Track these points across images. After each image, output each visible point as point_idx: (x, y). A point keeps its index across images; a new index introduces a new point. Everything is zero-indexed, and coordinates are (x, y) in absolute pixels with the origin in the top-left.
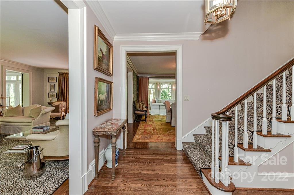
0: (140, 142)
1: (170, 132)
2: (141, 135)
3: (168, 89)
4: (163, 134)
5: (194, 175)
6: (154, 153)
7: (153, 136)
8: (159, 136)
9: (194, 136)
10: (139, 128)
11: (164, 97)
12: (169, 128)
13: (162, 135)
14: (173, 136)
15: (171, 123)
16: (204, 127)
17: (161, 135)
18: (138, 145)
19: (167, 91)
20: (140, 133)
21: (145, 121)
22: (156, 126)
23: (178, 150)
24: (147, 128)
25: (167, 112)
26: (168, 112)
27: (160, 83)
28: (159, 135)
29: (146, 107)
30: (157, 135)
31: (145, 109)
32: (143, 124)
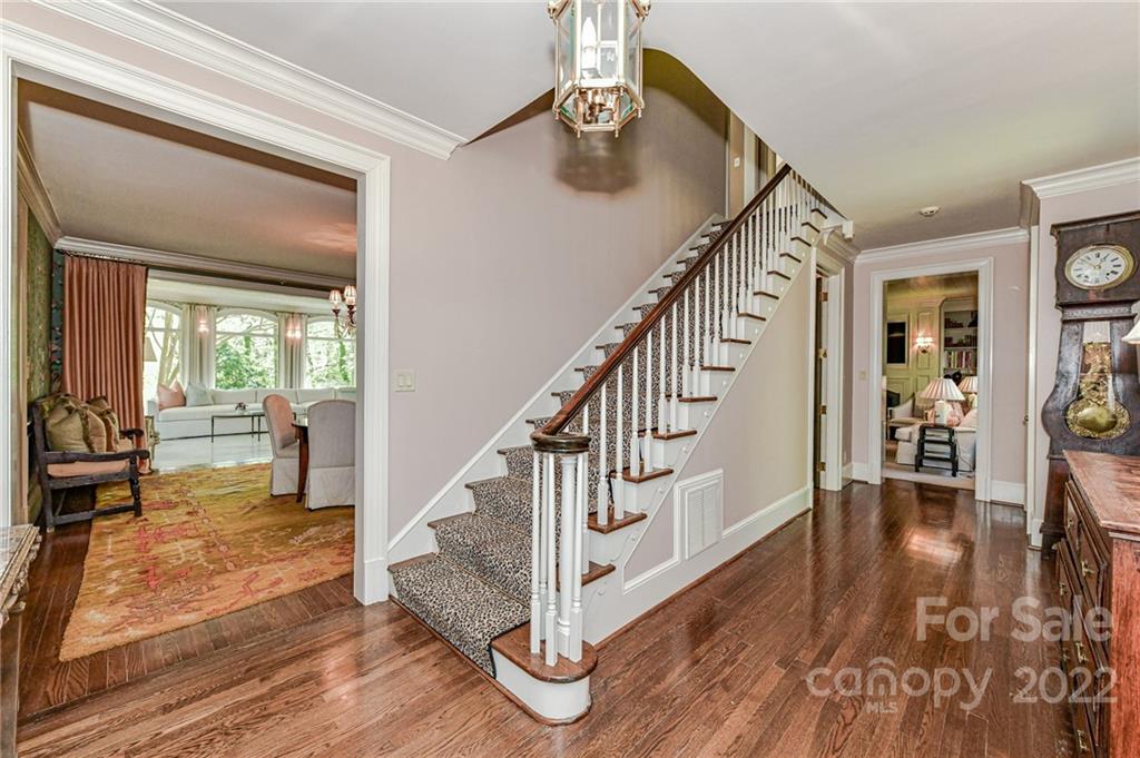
0: (128, 644)
1: (307, 539)
2: (130, 600)
3: (247, 339)
4: (271, 556)
5: (462, 678)
6: (248, 671)
7: (217, 581)
8: (256, 572)
9: (434, 527)
10: (89, 561)
11: (227, 374)
12: (298, 518)
13: (269, 562)
14: (328, 550)
15: (301, 495)
16: (467, 486)
17: (261, 563)
18: (119, 667)
19: (242, 349)
20: (113, 589)
21: (130, 515)
22: (217, 527)
23: (369, 606)
24: (159, 550)
25: (278, 445)
26: (284, 446)
27: (209, 306)
28: (254, 569)
29: (126, 434)
30: (239, 567)
31: (126, 445)
32: (117, 530)
